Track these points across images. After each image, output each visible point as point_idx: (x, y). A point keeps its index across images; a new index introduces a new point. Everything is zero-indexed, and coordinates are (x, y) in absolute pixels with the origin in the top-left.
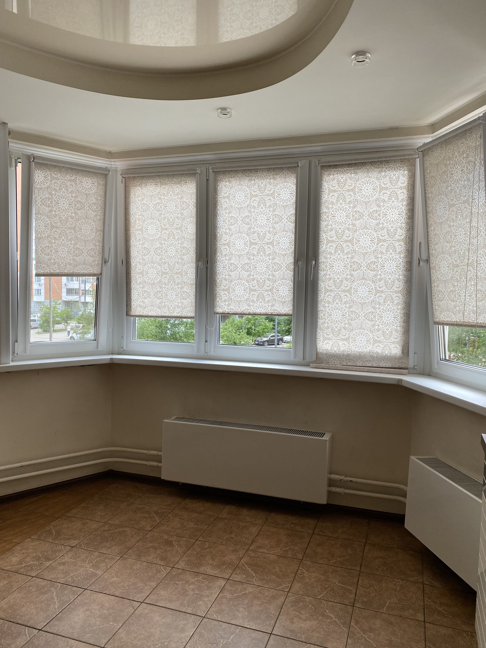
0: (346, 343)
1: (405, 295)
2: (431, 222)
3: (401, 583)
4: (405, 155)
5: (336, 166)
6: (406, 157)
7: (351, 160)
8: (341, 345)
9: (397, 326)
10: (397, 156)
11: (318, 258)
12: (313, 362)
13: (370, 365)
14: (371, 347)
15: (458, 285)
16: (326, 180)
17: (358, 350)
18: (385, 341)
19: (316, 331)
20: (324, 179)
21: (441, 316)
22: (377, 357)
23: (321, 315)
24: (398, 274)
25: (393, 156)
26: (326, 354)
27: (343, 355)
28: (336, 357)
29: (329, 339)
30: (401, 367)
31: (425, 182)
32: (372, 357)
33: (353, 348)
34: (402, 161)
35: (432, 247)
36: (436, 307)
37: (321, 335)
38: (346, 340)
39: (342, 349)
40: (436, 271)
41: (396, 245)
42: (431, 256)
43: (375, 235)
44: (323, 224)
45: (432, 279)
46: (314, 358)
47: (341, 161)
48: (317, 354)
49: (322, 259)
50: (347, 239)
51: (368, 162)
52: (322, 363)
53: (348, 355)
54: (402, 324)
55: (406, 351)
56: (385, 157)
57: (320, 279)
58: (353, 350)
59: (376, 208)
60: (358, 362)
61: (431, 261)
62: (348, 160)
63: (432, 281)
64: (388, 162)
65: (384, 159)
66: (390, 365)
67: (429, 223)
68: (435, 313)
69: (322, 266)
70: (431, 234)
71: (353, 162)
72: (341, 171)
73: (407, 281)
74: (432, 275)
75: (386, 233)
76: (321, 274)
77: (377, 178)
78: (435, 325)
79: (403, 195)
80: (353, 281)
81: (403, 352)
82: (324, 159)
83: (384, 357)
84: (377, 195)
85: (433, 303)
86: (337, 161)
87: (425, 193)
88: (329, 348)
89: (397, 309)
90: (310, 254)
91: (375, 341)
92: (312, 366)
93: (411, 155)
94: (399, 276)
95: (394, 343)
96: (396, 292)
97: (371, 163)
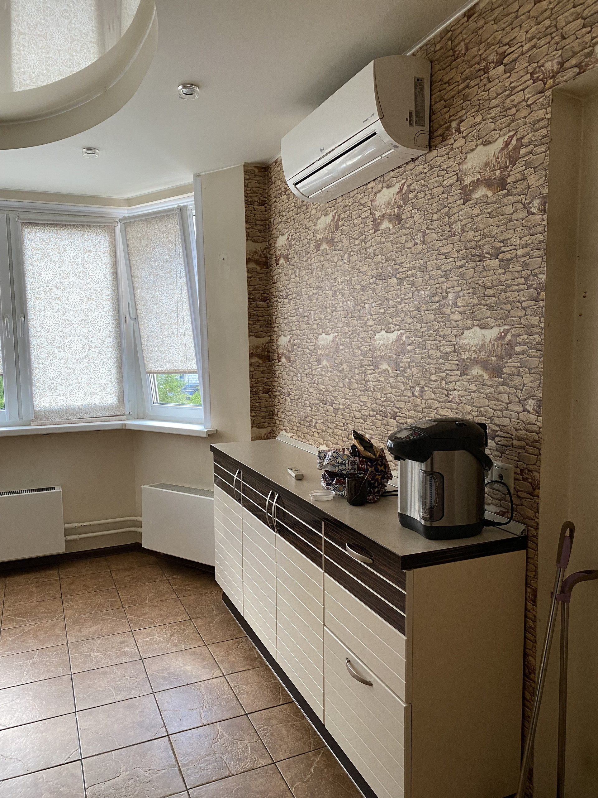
0: (63, 398)
1: (116, 350)
2: (137, 285)
3: (151, 584)
4: (105, 223)
5: (37, 224)
6: (107, 225)
7: (54, 221)
8: (58, 401)
9: (111, 378)
10: (98, 222)
11: (27, 315)
12: (32, 420)
13: (90, 416)
14: (89, 399)
15: (166, 340)
16: (28, 237)
17: (76, 404)
18: (102, 392)
19: (31, 389)
20: (26, 236)
21: (151, 366)
22: (96, 408)
23: (34, 372)
24: (109, 331)
25: (95, 222)
26: (45, 411)
27: (63, 410)
28: (55, 413)
29: (47, 396)
30: (119, 414)
31: (128, 250)
32: (91, 408)
33: (71, 402)
34: (103, 227)
35: (139, 307)
36: (146, 358)
37: (38, 393)
38: (63, 395)
39: (60, 405)
40: (145, 328)
41: (104, 304)
42: (139, 315)
43: (84, 294)
44: (29, 281)
45: (142, 335)
46: (32, 417)
47: (42, 220)
48: (34, 412)
49: (31, 316)
50: (56, 296)
51: (70, 224)
52: (41, 420)
53: (68, 410)
54: (116, 376)
55: (121, 400)
56: (88, 222)
57: (30, 336)
58: (72, 404)
59: (82, 269)
60: (78, 415)
61: (140, 320)
62: (50, 220)
63: (142, 336)
64: (90, 227)
65: (86, 224)
66: (109, 414)
67: (135, 287)
68: (146, 364)
69: (31, 323)
70: (138, 296)
71: (55, 223)
72: (43, 230)
73: (117, 337)
74: (142, 332)
75: (94, 293)
76: (32, 331)
77: (81, 240)
78: (147, 375)
79: (106, 259)
80: (66, 338)
81: (119, 401)
82: (23, 216)
83: (103, 407)
84: (82, 256)
85: (144, 355)
86: (39, 220)
87: (130, 260)
88: (47, 405)
89: (110, 362)
90: (18, 311)
91: (93, 394)
92: (33, 425)
93: (111, 223)
94: (109, 332)
95: (110, 393)
96: (108, 347)
97: (73, 225)
